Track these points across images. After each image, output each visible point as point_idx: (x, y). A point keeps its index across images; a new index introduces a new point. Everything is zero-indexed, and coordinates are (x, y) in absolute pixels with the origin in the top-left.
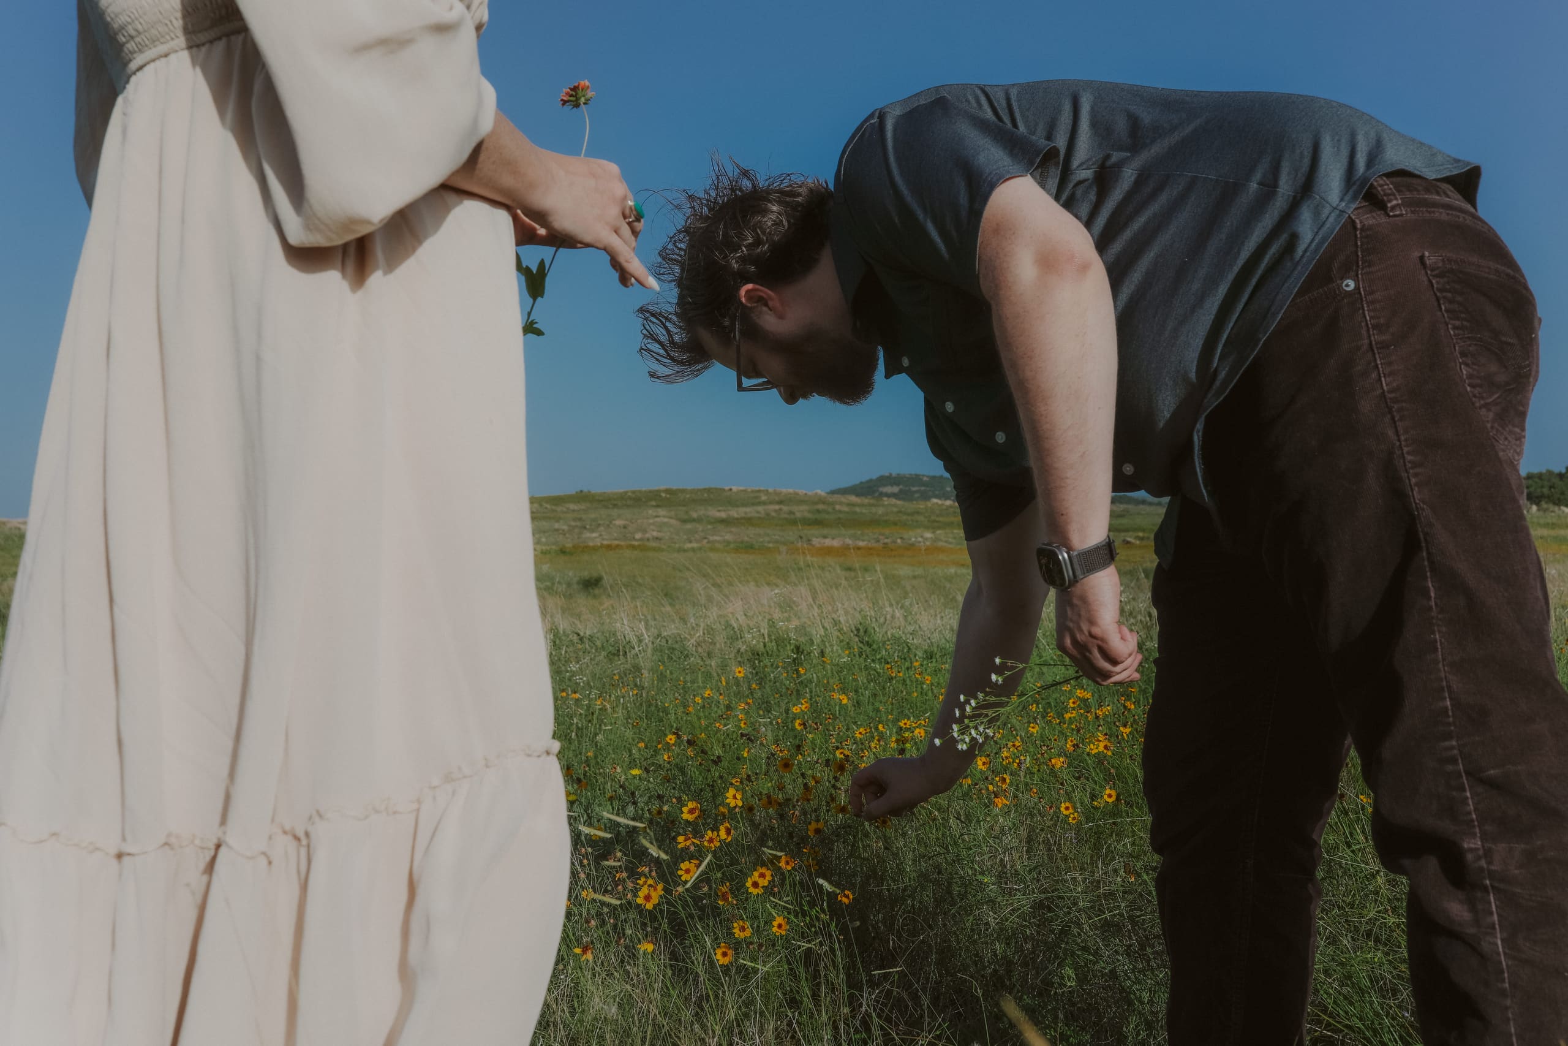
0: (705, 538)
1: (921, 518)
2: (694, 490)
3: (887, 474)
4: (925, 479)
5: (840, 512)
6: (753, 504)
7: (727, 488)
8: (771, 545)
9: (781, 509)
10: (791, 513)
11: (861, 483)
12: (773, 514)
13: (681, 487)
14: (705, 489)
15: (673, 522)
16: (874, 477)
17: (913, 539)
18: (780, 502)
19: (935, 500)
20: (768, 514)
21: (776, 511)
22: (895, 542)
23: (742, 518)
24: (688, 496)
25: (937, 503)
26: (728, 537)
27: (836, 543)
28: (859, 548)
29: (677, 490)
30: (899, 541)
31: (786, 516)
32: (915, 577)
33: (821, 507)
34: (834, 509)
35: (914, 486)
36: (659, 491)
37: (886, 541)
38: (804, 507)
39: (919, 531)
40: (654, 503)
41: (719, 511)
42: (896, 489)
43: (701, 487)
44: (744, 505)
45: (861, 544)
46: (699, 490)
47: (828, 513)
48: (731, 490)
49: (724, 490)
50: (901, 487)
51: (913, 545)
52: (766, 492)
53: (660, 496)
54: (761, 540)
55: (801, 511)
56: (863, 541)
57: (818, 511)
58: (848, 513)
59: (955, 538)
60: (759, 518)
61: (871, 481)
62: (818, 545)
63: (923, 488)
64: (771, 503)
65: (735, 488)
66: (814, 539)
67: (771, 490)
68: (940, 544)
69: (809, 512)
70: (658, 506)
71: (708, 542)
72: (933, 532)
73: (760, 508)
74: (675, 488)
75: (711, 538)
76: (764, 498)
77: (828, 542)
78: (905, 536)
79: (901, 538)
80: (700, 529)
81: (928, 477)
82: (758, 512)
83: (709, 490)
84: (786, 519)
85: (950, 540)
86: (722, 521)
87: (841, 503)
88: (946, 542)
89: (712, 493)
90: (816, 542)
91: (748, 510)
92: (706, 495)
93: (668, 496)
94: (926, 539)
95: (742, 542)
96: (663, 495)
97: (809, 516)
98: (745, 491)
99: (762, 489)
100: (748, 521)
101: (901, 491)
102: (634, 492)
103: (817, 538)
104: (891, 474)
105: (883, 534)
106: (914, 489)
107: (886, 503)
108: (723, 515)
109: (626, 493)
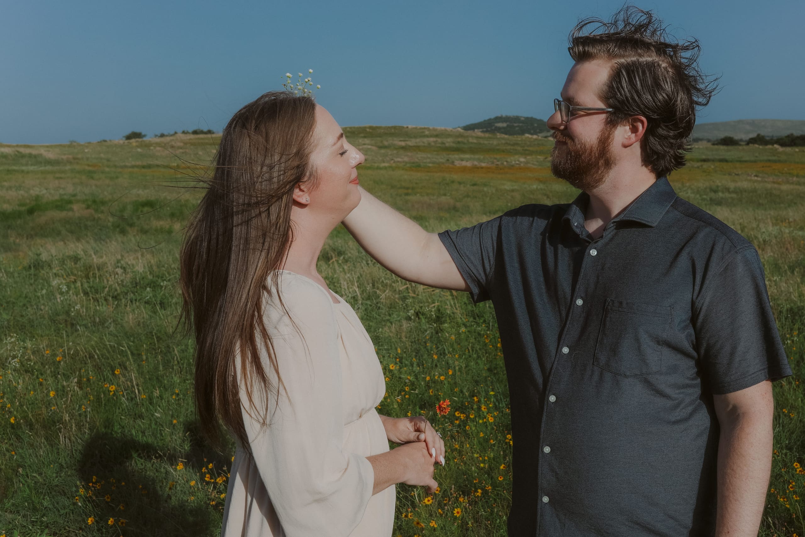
0: (393, 160)
1: (519, 148)
2: (386, 127)
3: (499, 115)
4: (523, 119)
5: (472, 143)
6: (421, 137)
7: (405, 126)
8: (430, 165)
9: (437, 141)
10: (443, 143)
11: (485, 121)
12: (433, 144)
13: (378, 125)
15: (374, 148)
16: (493, 117)
17: (513, 162)
18: (437, 136)
19: (527, 135)
20: (429, 144)
21: (434, 142)
22: (502, 164)
23: (414, 146)
24: (382, 131)
25: (528, 137)
26: (406, 159)
27: (469, 164)
28: (482, 168)
30: (505, 163)
31: (440, 145)
32: (513, 191)
33: (460, 140)
34: (468, 141)
35: (515, 123)
36: (365, 128)
37: (498, 163)
38: (449, 140)
39: (517, 157)
40: (362, 135)
41: (401, 141)
42: (505, 125)
43: (390, 125)
44: (415, 137)
45: (483, 165)
46: (389, 127)
47: (464, 143)
48: (407, 127)
49: (403, 127)
50: (508, 123)
51: (513, 166)
52: (428, 129)
53: (366, 131)
54: (425, 161)
55: (449, 142)
56: (484, 163)
57: (459, 142)
58: (476, 143)
59: (537, 162)
60: (424, 146)
61: (490, 119)
62: (458, 165)
63: (521, 124)
64: (431, 136)
65: (410, 126)
66: (456, 161)
67: (431, 128)
68: (529, 165)
69: (454, 142)
70: (365, 137)
71: (394, 162)
72: (525, 158)
73: (425, 140)
74: (374, 125)
75: (396, 160)
76: (427, 133)
77: (464, 163)
78: (509, 160)
79: (507, 161)
80: (390, 153)
81: (524, 117)
82: (424, 143)
83: (395, 128)
84: (440, 147)
85: (535, 163)
86: (403, 148)
87: (472, 137)
88: (533, 164)
89: (397, 129)
90: (457, 163)
91: (418, 140)
92: (393, 130)
93: (372, 131)
94: (521, 162)
95: (413, 163)
96: (368, 130)
97: (454, 145)
98: (416, 128)
99: (426, 127)
100: (417, 148)
101: (508, 126)
102: (350, 128)
103: (457, 160)
104: (502, 116)
105: (495, 159)
106: (516, 125)
107: (498, 137)
108: (403, 144)
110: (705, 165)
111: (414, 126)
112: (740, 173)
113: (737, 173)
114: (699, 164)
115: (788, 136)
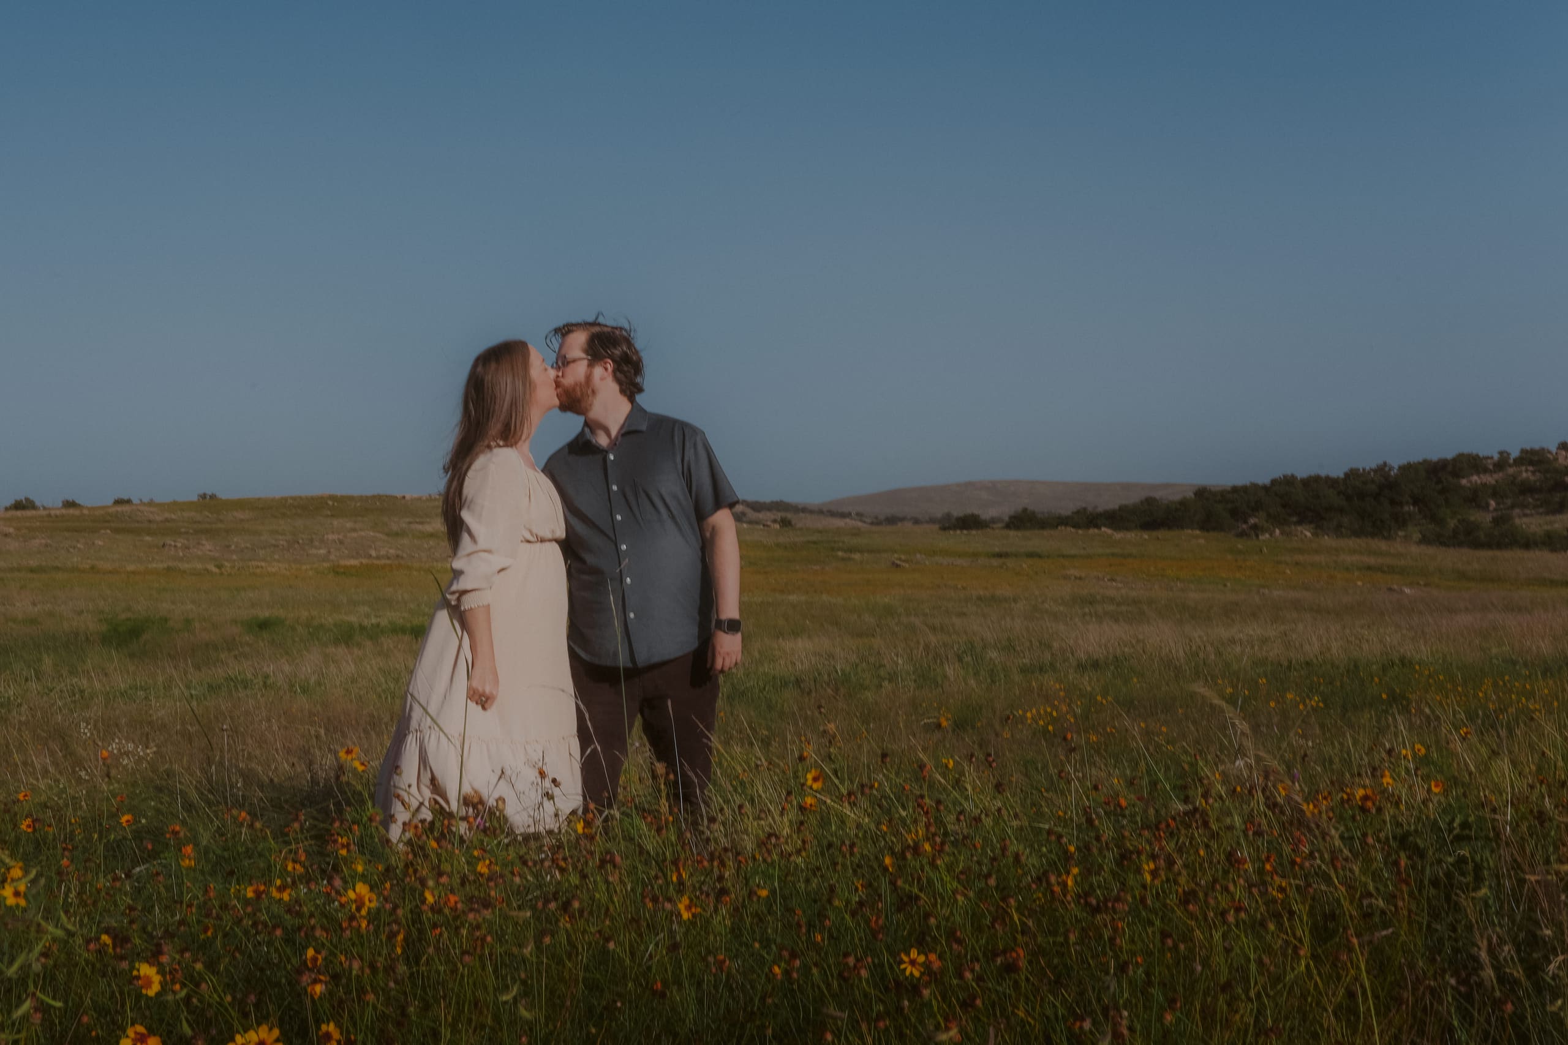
2: (364, 497)
7: (399, 495)
14: (374, 497)
15: (379, 535)
24: (358, 504)
29: (342, 496)
40: (324, 512)
43: (369, 492)
46: (367, 497)
48: (404, 497)
49: (396, 498)
65: (408, 497)
74: (339, 492)
83: (379, 497)
89: (383, 501)
93: (335, 504)
96: (330, 503)
110: (1010, 563)
111: (415, 495)
112: (1083, 575)
113: (1078, 575)
114: (995, 562)
115: (1078, 512)
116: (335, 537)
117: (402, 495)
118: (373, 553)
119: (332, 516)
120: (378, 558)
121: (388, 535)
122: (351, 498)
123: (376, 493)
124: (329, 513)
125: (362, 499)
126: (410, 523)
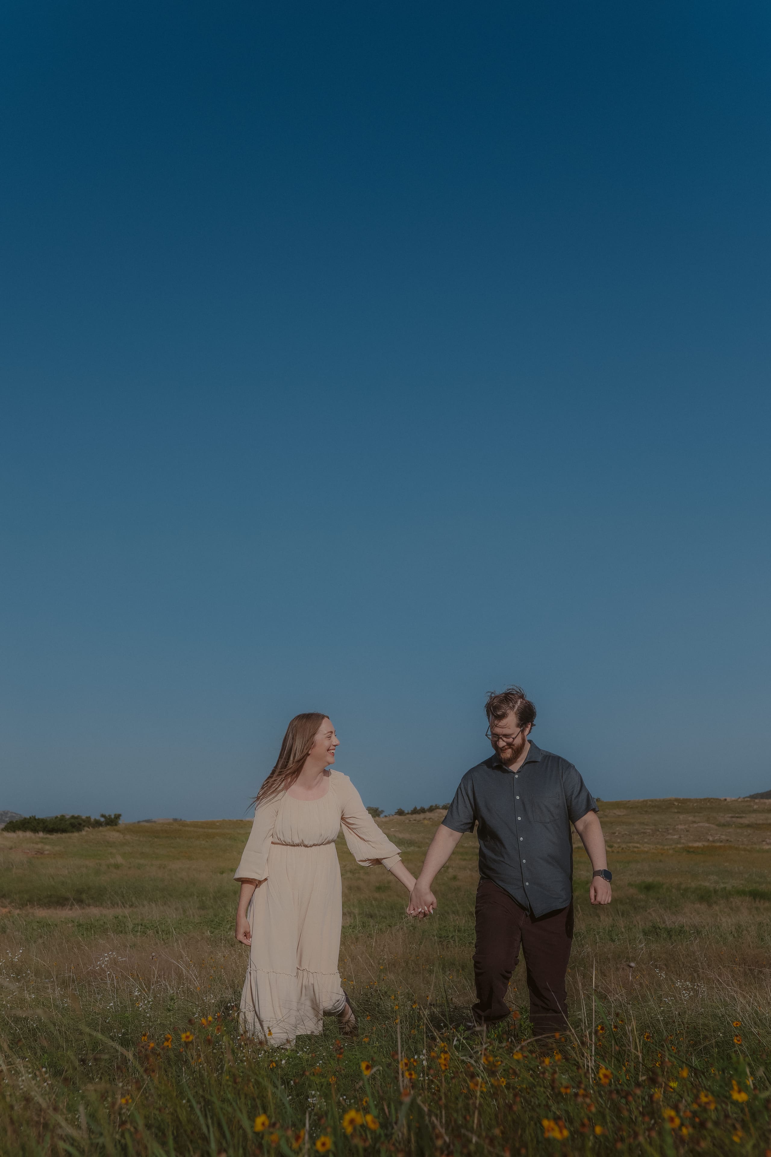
13: (685, 798)
14: (705, 799)
24: (695, 805)
29: (683, 799)
43: (702, 797)
46: (701, 800)
48: (726, 800)
49: (720, 800)
65: (728, 799)
70: (684, 813)
74: (681, 797)
76: (755, 807)
83: (709, 800)
89: (712, 802)
92: (709, 804)
93: (680, 804)
96: (676, 804)
102: (652, 801)
109: (646, 801)
111: (733, 799)
116: (682, 827)
117: (724, 798)
118: (711, 839)
119: (678, 812)
120: (714, 841)
121: (718, 825)
122: (690, 800)
123: (706, 797)
124: (676, 811)
125: (696, 801)
126: (732, 817)
